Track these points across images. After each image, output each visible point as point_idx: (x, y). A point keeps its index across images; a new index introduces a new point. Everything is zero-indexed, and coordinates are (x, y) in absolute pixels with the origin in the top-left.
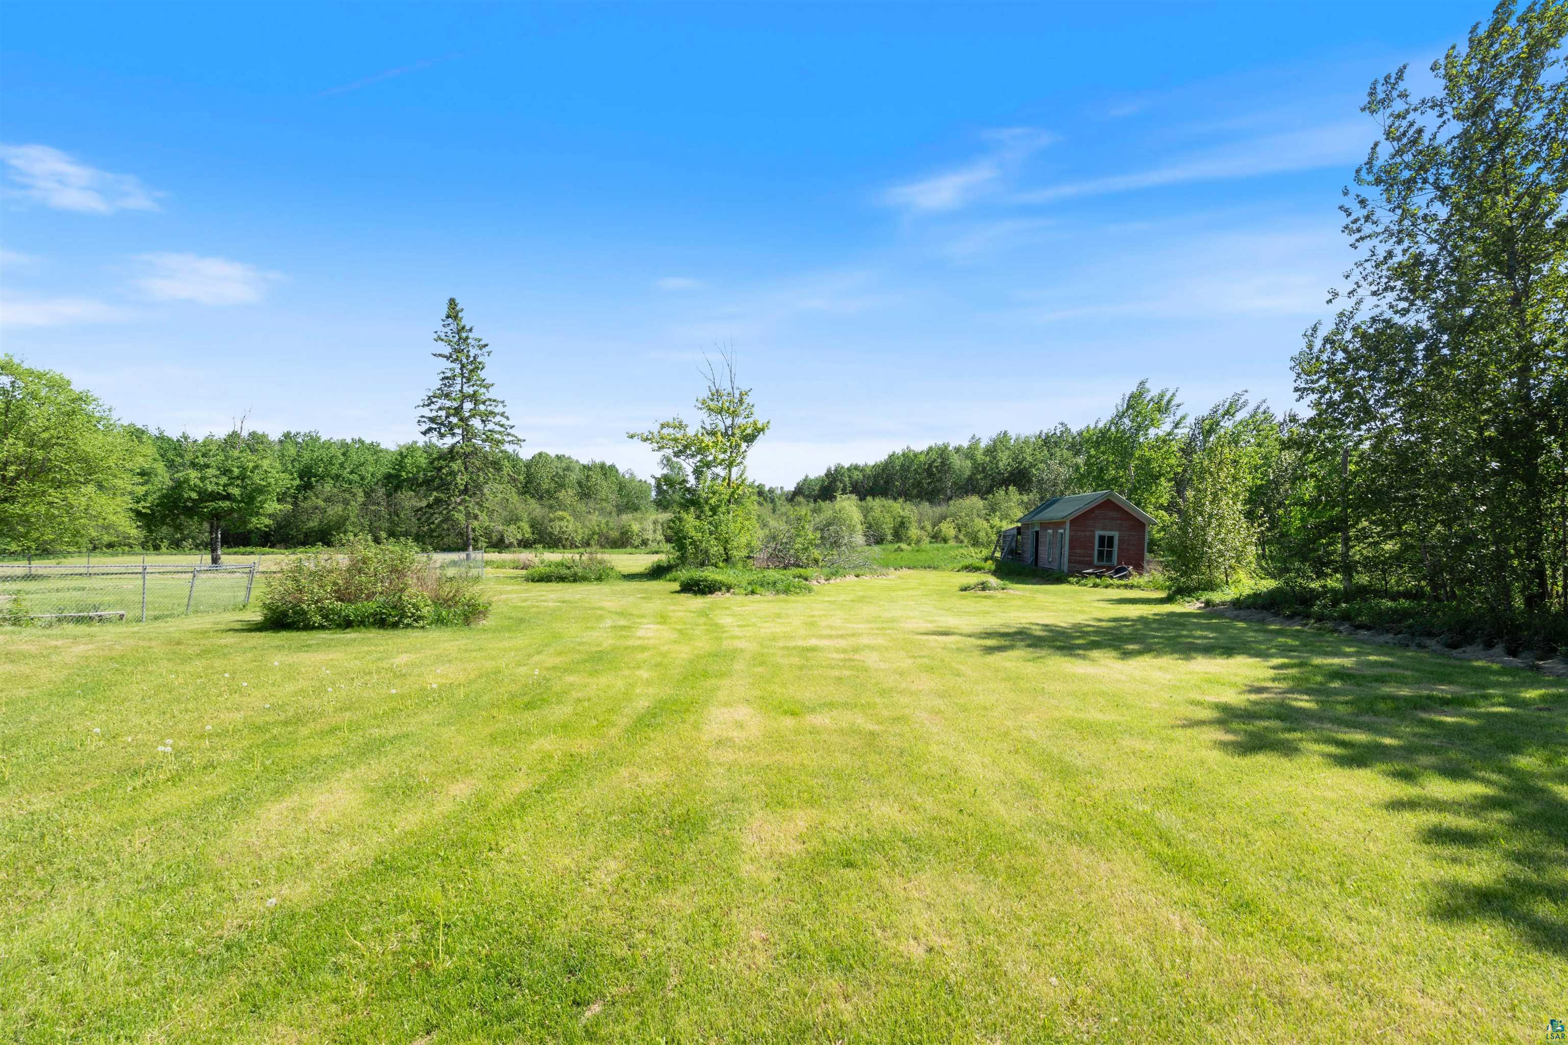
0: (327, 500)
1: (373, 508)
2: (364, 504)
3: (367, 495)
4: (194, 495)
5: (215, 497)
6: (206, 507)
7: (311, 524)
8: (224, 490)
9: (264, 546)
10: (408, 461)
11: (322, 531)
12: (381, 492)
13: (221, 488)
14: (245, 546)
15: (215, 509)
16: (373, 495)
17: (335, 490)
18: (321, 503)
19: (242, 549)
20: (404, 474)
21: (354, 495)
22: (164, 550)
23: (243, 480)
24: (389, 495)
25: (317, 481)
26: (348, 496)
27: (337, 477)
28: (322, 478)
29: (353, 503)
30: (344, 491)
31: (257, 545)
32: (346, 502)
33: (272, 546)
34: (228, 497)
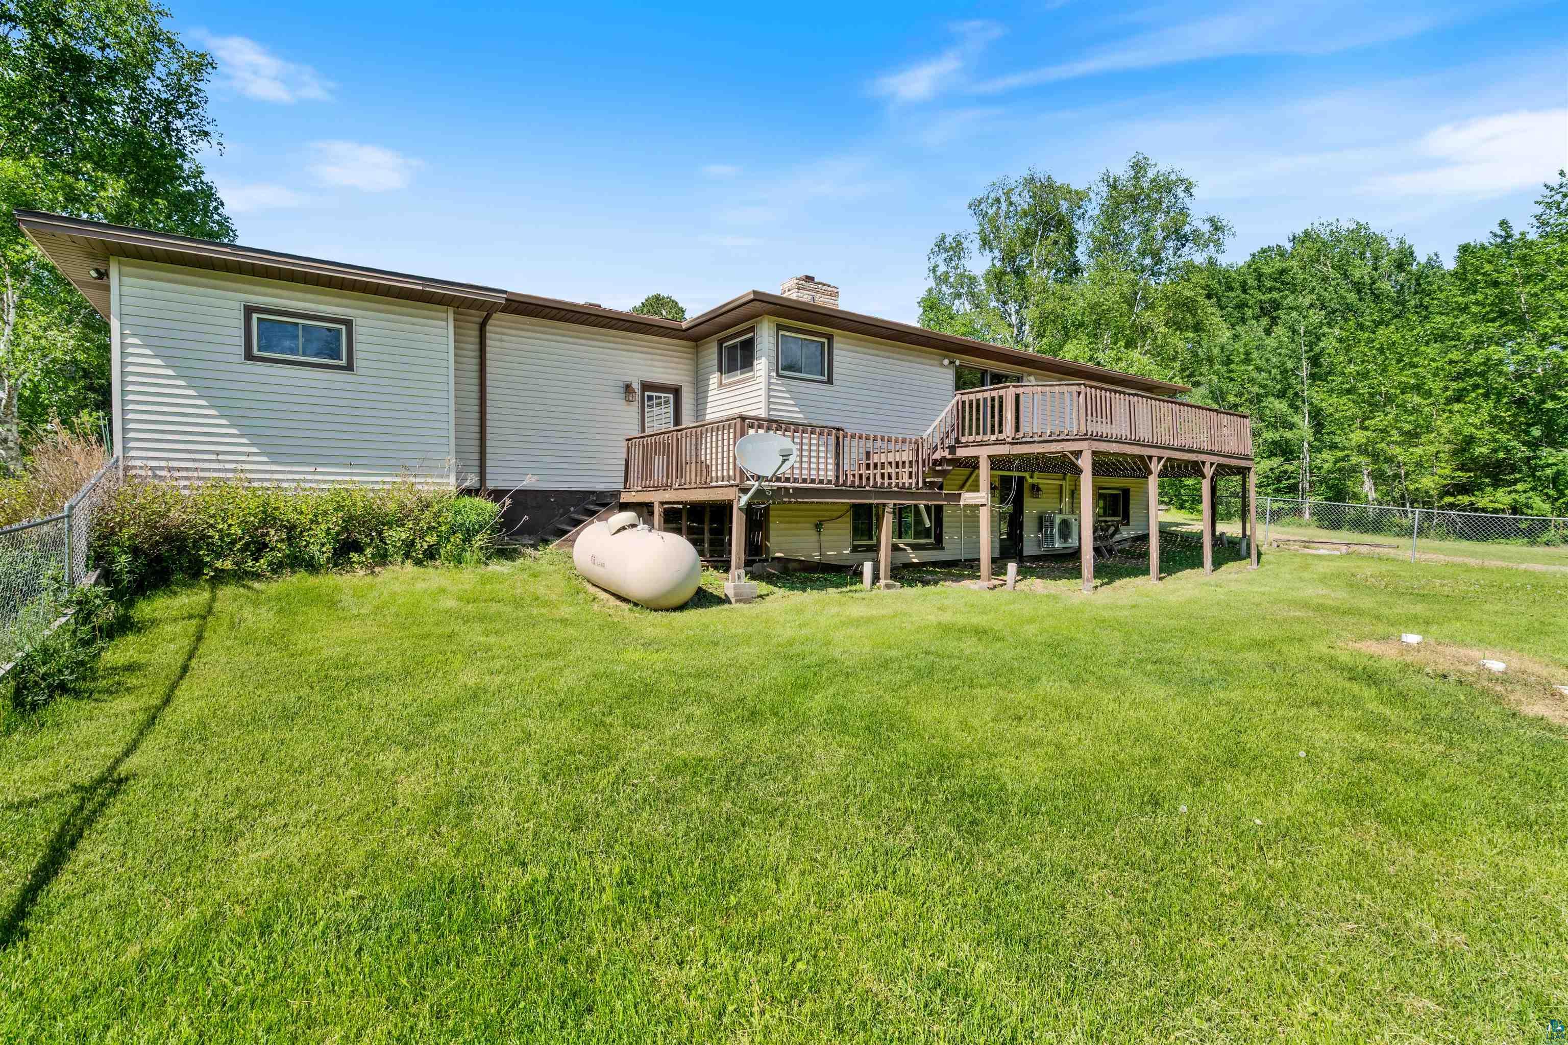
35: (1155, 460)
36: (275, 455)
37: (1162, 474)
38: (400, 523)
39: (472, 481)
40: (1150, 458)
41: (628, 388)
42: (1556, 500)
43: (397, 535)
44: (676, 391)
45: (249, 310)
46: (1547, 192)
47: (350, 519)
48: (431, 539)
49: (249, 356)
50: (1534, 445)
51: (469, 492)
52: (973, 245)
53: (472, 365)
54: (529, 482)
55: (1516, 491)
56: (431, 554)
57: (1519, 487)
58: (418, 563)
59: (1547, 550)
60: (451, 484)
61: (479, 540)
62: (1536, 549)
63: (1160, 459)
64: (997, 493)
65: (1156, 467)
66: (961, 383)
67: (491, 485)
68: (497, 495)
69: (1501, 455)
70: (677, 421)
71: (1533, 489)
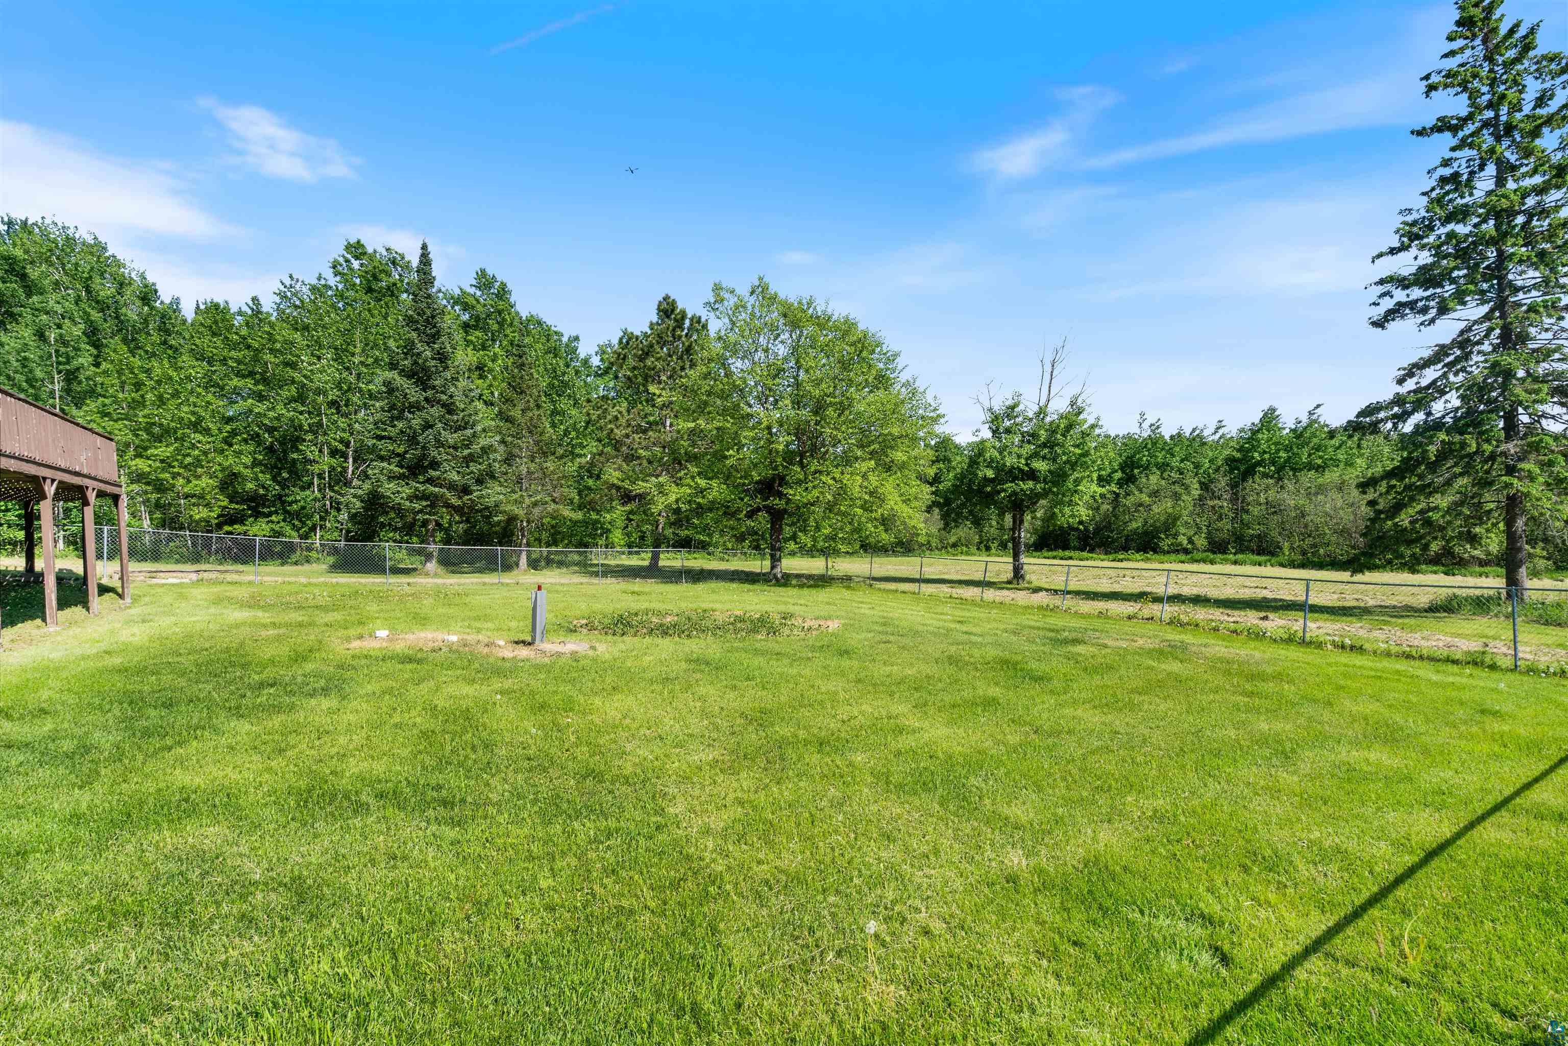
0: (1155, 494)
1: (1211, 503)
2: (1201, 498)
3: (1204, 486)
4: (990, 474)
5: (1014, 474)
6: (1004, 490)
7: (1134, 525)
8: (1027, 465)
9: (1082, 550)
10: (1263, 436)
11: (1146, 533)
12: (1222, 482)
13: (1023, 461)
14: (1064, 549)
15: (1014, 493)
16: (1212, 486)
17: (1163, 482)
18: (1145, 498)
19: (1060, 553)
20: (1256, 455)
21: (1187, 488)
22: (993, 551)
23: (1052, 447)
24: (1234, 486)
25: (1141, 473)
26: (1177, 488)
27: (1163, 467)
28: (1147, 468)
29: (1184, 497)
30: (1174, 483)
31: (1075, 549)
32: (1176, 497)
33: (1092, 551)
34: (1032, 475)
35: (48, 481)
37: (57, 497)
40: (45, 479)
42: (300, 529)
46: (282, 288)
50: (283, 485)
55: (272, 522)
57: (274, 518)
59: (295, 568)
62: (286, 568)
63: (53, 481)
65: (50, 490)
69: (261, 491)
71: (284, 520)
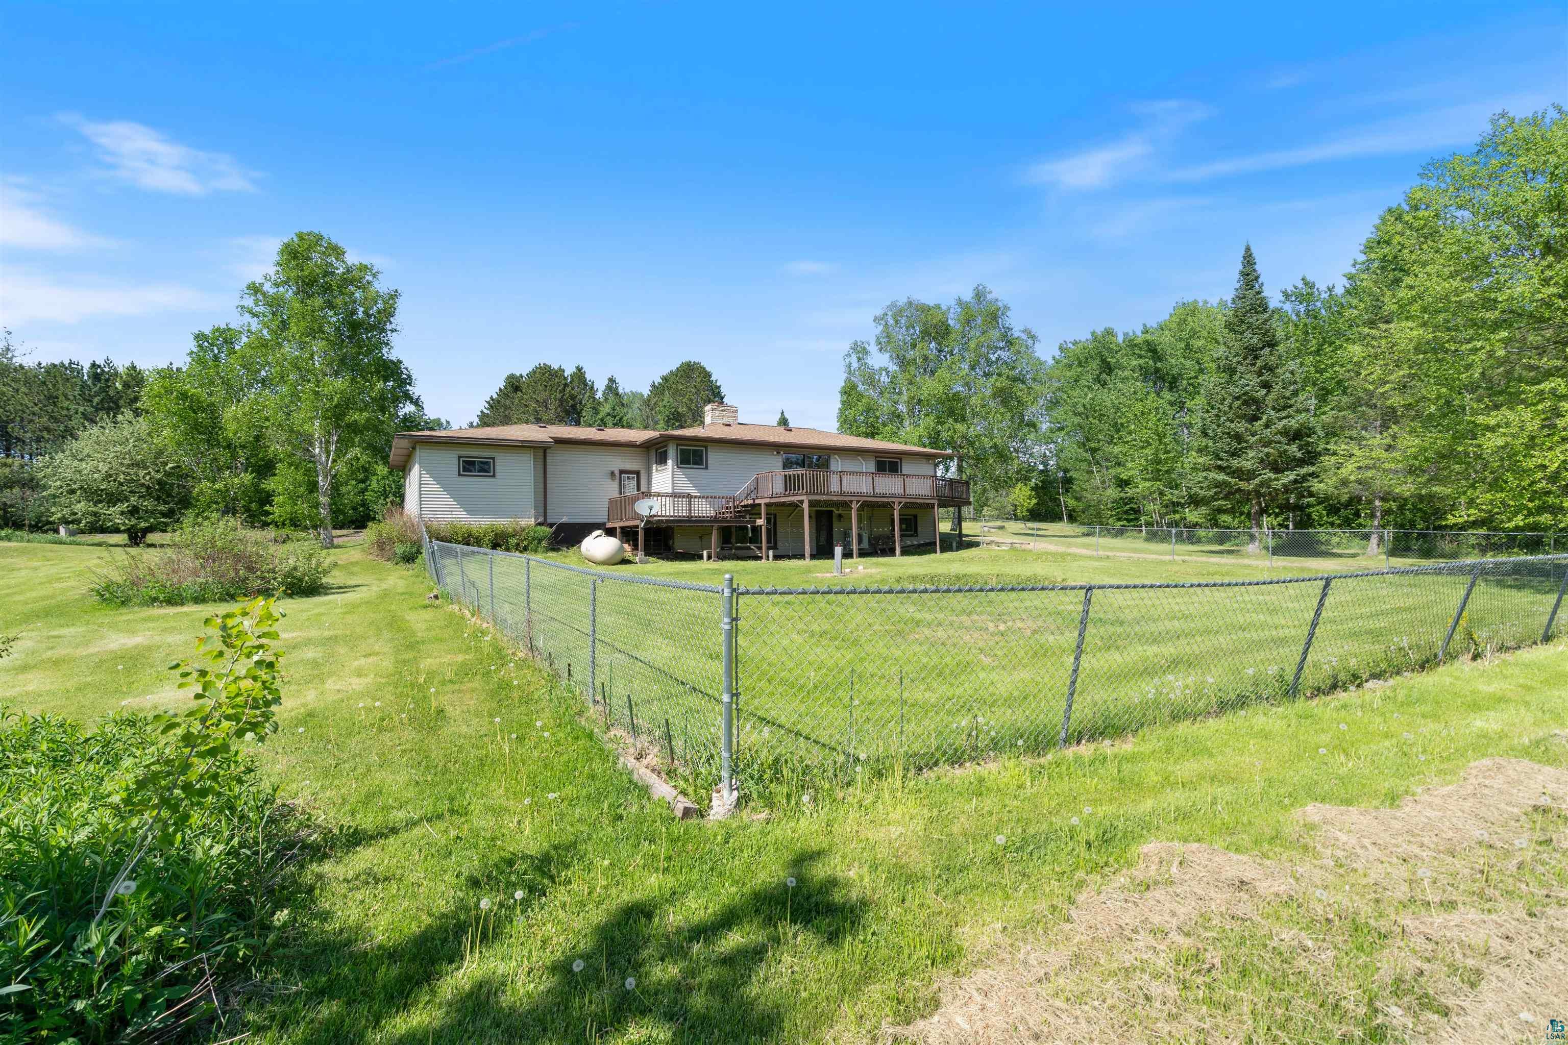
36: (470, 513)
38: (514, 536)
39: (541, 520)
41: (613, 473)
43: (513, 541)
44: (638, 473)
45: (460, 457)
47: (496, 535)
48: (526, 543)
49: (460, 475)
51: (540, 524)
52: (873, 348)
53: (541, 480)
54: (564, 520)
56: (525, 549)
58: (521, 552)
60: (532, 521)
61: (544, 544)
64: (814, 519)
66: (787, 465)
67: (549, 521)
68: (551, 525)
70: (638, 489)
